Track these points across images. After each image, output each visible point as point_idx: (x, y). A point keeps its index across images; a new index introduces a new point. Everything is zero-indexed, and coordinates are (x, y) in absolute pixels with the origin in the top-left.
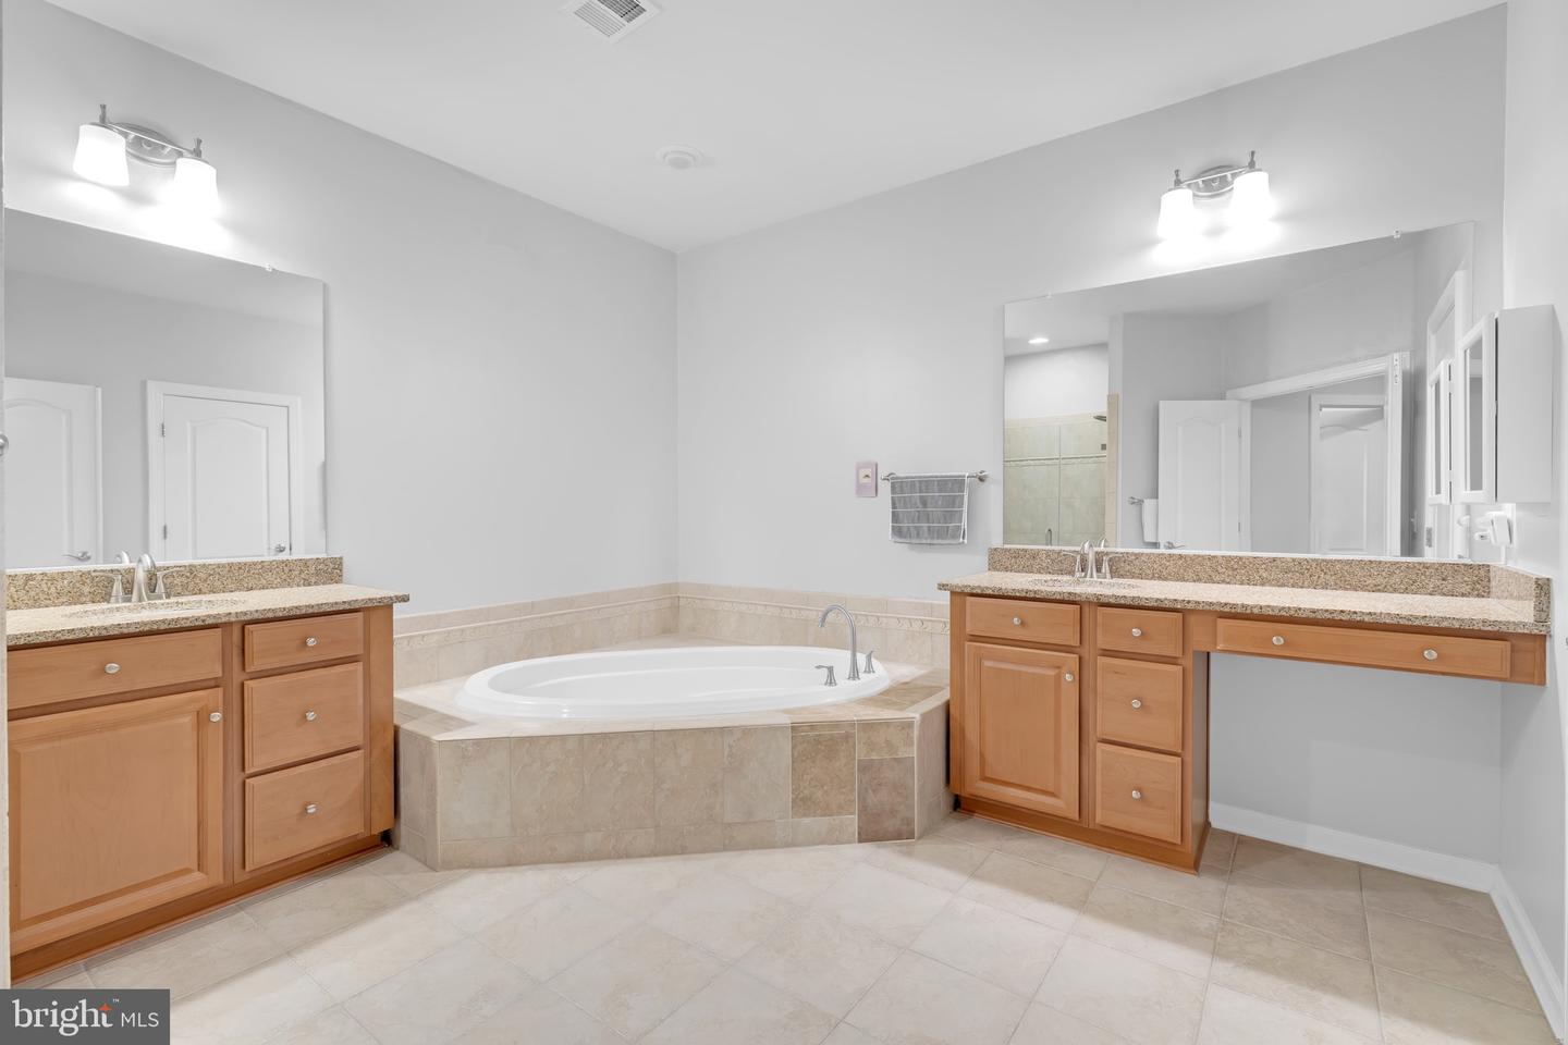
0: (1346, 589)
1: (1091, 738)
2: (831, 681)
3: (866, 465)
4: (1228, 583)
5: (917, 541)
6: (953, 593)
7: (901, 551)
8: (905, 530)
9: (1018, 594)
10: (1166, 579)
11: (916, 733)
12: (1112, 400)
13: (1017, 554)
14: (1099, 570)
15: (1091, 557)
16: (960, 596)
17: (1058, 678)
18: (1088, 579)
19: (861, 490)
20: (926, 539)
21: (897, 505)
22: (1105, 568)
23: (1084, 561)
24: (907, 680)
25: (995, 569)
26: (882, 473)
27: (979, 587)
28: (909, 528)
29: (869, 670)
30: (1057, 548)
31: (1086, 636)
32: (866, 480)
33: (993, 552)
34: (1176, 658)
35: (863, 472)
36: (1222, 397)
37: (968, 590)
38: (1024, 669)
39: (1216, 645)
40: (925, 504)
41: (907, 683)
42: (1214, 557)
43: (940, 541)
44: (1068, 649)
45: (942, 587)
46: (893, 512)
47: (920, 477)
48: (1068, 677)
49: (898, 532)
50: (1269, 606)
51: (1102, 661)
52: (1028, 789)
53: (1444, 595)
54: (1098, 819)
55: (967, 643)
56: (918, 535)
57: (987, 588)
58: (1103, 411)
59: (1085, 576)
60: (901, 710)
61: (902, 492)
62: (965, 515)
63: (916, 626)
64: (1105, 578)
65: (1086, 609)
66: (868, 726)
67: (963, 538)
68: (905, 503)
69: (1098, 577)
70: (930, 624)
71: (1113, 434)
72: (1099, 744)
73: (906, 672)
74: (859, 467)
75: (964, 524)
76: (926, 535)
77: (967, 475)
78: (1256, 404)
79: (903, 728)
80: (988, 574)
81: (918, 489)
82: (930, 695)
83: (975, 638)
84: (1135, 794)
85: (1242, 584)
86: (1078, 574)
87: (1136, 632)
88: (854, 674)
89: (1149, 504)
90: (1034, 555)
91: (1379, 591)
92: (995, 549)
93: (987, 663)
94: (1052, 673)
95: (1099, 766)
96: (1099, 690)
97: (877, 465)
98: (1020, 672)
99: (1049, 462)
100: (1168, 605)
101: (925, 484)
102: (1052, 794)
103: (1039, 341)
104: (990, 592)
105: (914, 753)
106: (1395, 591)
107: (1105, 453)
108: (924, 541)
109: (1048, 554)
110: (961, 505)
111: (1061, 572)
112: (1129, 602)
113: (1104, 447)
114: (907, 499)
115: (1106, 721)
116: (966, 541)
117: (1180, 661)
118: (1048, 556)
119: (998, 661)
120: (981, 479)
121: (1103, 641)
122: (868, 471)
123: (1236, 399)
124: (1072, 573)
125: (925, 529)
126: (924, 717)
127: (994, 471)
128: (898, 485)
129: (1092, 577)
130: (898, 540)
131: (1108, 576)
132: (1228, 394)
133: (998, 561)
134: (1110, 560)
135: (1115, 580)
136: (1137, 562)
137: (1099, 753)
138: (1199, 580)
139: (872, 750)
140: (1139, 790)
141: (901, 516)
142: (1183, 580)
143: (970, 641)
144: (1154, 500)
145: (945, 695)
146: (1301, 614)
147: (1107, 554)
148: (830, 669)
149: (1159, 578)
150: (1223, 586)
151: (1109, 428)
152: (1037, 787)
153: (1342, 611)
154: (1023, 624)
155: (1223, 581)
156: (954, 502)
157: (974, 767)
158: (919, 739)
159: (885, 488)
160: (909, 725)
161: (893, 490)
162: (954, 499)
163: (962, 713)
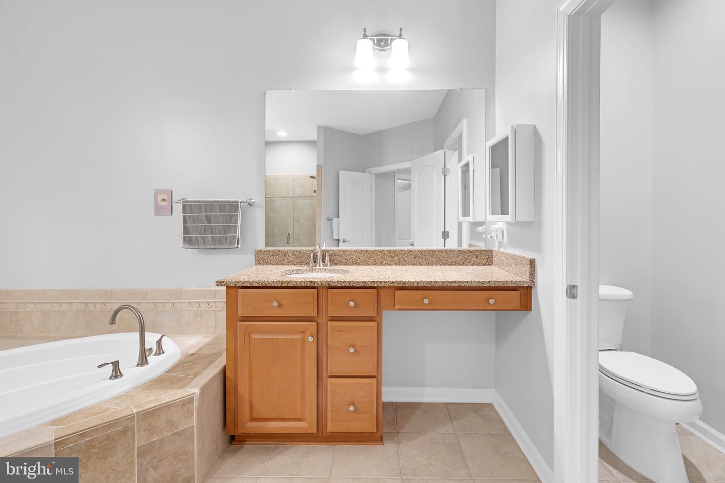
0: (440, 265)
1: (325, 375)
2: (117, 373)
3: (163, 192)
4: (390, 265)
5: (203, 247)
6: (228, 287)
7: (191, 254)
8: (194, 240)
9: (276, 285)
10: (359, 264)
11: (196, 404)
12: (319, 168)
13: (274, 254)
14: (324, 262)
15: (319, 254)
16: (234, 289)
17: (303, 340)
18: (317, 267)
19: (158, 210)
20: (210, 245)
21: (188, 221)
22: (327, 260)
23: (315, 256)
24: (193, 351)
25: (260, 264)
26: (176, 198)
27: (248, 281)
28: (197, 238)
29: (160, 351)
30: (299, 249)
31: (321, 309)
32: (164, 203)
33: (258, 253)
34: (373, 317)
35: (160, 197)
36: (364, 171)
37: (240, 285)
38: (280, 337)
39: (395, 307)
40: (209, 221)
41: (193, 354)
42: (383, 251)
43: (221, 247)
44: (309, 319)
45: (219, 283)
46: (184, 227)
47: (205, 201)
48: (310, 339)
49: (188, 241)
50: (421, 281)
51: (331, 324)
52: (283, 420)
53: (477, 265)
54: (329, 429)
55: (239, 323)
56: (204, 243)
57: (254, 282)
58: (314, 174)
59: (316, 266)
60: (183, 387)
61: (192, 212)
62: (239, 229)
63: (204, 307)
64: (327, 266)
65: (321, 291)
66: (148, 415)
67: (238, 244)
68: (194, 219)
69: (323, 266)
70: (214, 305)
71: (319, 185)
72: (329, 379)
73: (194, 342)
74: (157, 193)
75: (239, 234)
76: (210, 242)
77: (240, 201)
78: (378, 176)
79: (184, 405)
80: (255, 268)
81: (204, 210)
82: (211, 363)
83: (245, 319)
84: (352, 408)
85: (396, 265)
86: (311, 264)
87: (352, 304)
88: (143, 360)
89: (335, 220)
90: (285, 254)
91: (453, 265)
92: (260, 251)
93: (255, 336)
94: (299, 337)
95: (329, 394)
96: (329, 343)
97: (171, 191)
98: (277, 339)
99: (288, 199)
100: (370, 285)
101: (210, 206)
102: (300, 420)
103: (282, 134)
104: (256, 285)
105: (194, 422)
106: (459, 264)
107: (315, 195)
108: (209, 247)
109: (293, 252)
110: (236, 221)
111: (301, 263)
112: (347, 285)
113: (315, 191)
114: (196, 218)
115: (334, 364)
116: (239, 246)
117: (375, 319)
118: (293, 254)
119: (261, 333)
120: (250, 204)
121: (333, 312)
122: (165, 197)
123: (370, 173)
124: (308, 263)
125: (210, 239)
126: (203, 390)
127: (259, 199)
128: (188, 207)
129: (320, 266)
130: (188, 246)
131: (329, 264)
132: (367, 170)
133: (261, 258)
134: (329, 255)
135: (333, 267)
136: (344, 255)
137: (329, 385)
138: (376, 264)
139: (153, 434)
140: (353, 404)
141: (191, 229)
142: (368, 264)
143: (242, 321)
144: (338, 219)
145: (222, 362)
146: (437, 285)
147: (328, 251)
148: (116, 364)
149: (356, 264)
150: (387, 266)
151: (317, 182)
152: (289, 417)
153: (455, 282)
154: (280, 305)
155: (387, 264)
156: (232, 219)
157: (244, 412)
158: (199, 409)
159: (178, 209)
160: (189, 400)
161: (184, 210)
162: (231, 217)
163: (236, 375)
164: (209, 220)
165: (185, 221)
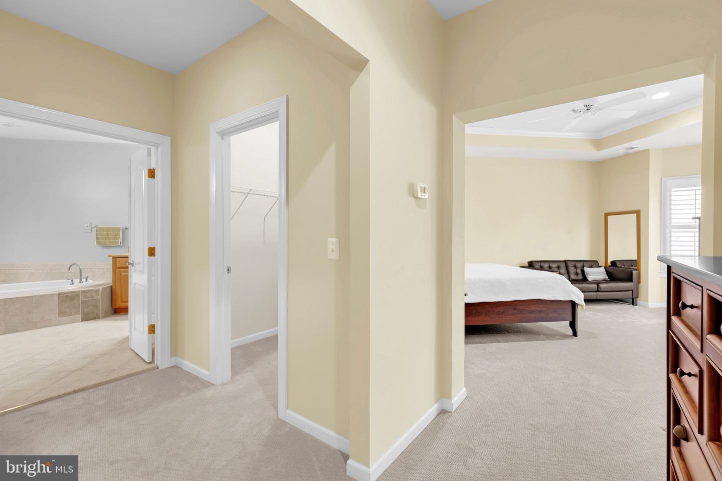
2: (72, 284)
3: (87, 223)
5: (105, 245)
6: (113, 257)
11: (100, 292)
16: (115, 258)
26: (93, 226)
28: (102, 242)
29: (87, 281)
32: (88, 228)
35: (86, 225)
37: (117, 256)
43: (113, 245)
45: (109, 256)
46: (97, 237)
47: (105, 227)
49: (98, 243)
55: (116, 270)
61: (100, 231)
62: (121, 238)
66: (84, 292)
67: (120, 244)
68: (101, 235)
75: (121, 240)
76: (108, 243)
77: (121, 227)
79: (96, 292)
81: (104, 230)
83: (119, 268)
88: (81, 282)
93: (122, 274)
97: (92, 224)
101: (108, 229)
105: (100, 297)
120: (126, 228)
122: (89, 225)
126: (103, 289)
130: (98, 245)
139: (86, 298)
141: (99, 238)
145: (110, 284)
148: (72, 280)
157: (119, 300)
158: (102, 293)
159: (94, 230)
160: (98, 290)
161: (97, 231)
162: (117, 233)
163: (116, 287)
164: (107, 234)
165: (97, 235)
